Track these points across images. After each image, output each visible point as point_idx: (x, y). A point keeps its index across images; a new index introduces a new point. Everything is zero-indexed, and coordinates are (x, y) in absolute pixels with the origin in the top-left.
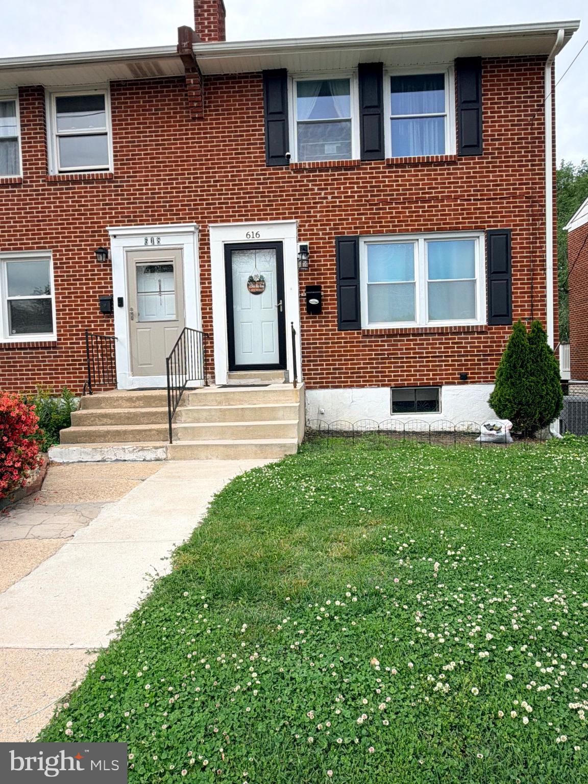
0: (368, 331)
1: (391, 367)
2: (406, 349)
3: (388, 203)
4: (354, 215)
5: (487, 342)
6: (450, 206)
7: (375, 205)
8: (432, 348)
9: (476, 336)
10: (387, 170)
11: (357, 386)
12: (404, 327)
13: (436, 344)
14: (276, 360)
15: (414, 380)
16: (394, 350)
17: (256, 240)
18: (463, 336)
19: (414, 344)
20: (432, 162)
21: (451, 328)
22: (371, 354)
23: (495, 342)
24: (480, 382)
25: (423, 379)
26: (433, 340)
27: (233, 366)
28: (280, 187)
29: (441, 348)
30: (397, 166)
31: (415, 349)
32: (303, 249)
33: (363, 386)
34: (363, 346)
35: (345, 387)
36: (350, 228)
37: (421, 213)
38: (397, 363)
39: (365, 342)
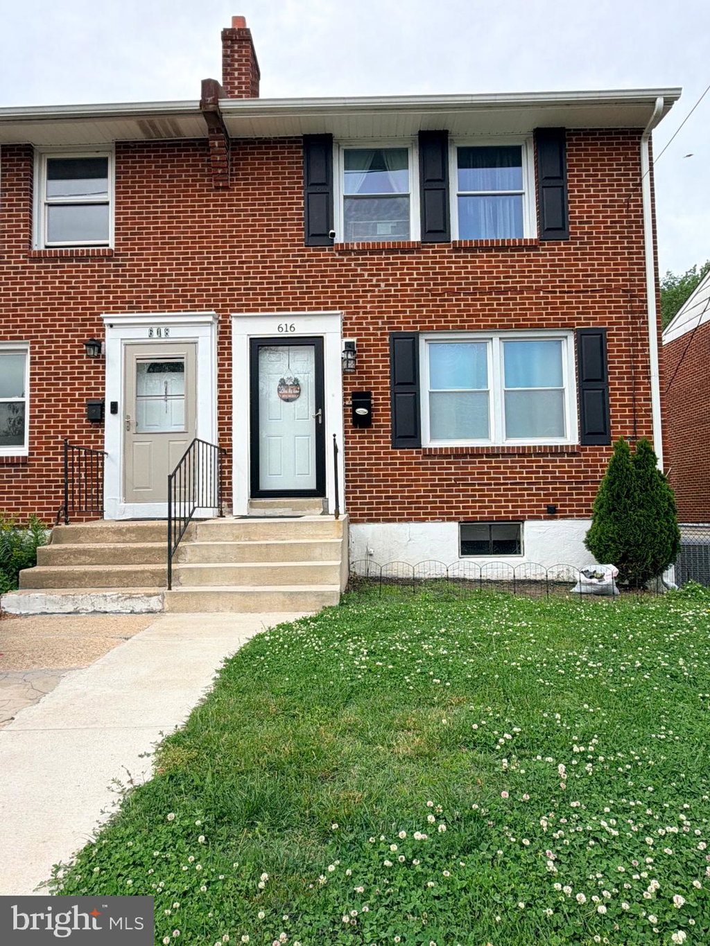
0: (430, 449)
1: (459, 496)
2: (478, 473)
3: (454, 294)
4: (413, 306)
5: (580, 466)
6: (532, 298)
7: (439, 295)
8: (511, 473)
9: (566, 458)
10: (453, 255)
11: (416, 520)
12: (475, 446)
13: (516, 467)
14: (312, 485)
15: (489, 513)
16: (462, 474)
17: (290, 334)
18: (549, 458)
19: (488, 468)
20: (508, 247)
21: (534, 447)
22: (434, 480)
23: (590, 466)
24: (573, 516)
25: (500, 512)
26: (512, 462)
27: (256, 492)
28: (321, 271)
29: (522, 473)
30: (466, 249)
31: (489, 473)
32: (349, 346)
33: (423, 520)
34: (424, 469)
35: (400, 520)
36: (409, 323)
37: (495, 307)
38: (467, 490)
39: (426, 463)
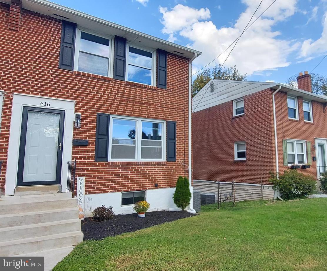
0: (112, 162)
2: (131, 172)
3: (125, 101)
4: (108, 104)
5: (166, 169)
6: (153, 108)
7: (119, 101)
8: (143, 172)
9: (162, 166)
10: (126, 86)
11: (103, 192)
13: (145, 170)
15: (134, 188)
17: (47, 107)
18: (156, 166)
20: (146, 88)
21: (152, 162)
23: (169, 169)
24: (163, 187)
25: (138, 187)
26: (143, 168)
27: (20, 183)
29: (147, 172)
30: (131, 85)
31: (135, 172)
32: (78, 117)
33: (107, 192)
34: (108, 171)
35: (96, 193)
39: (110, 168)
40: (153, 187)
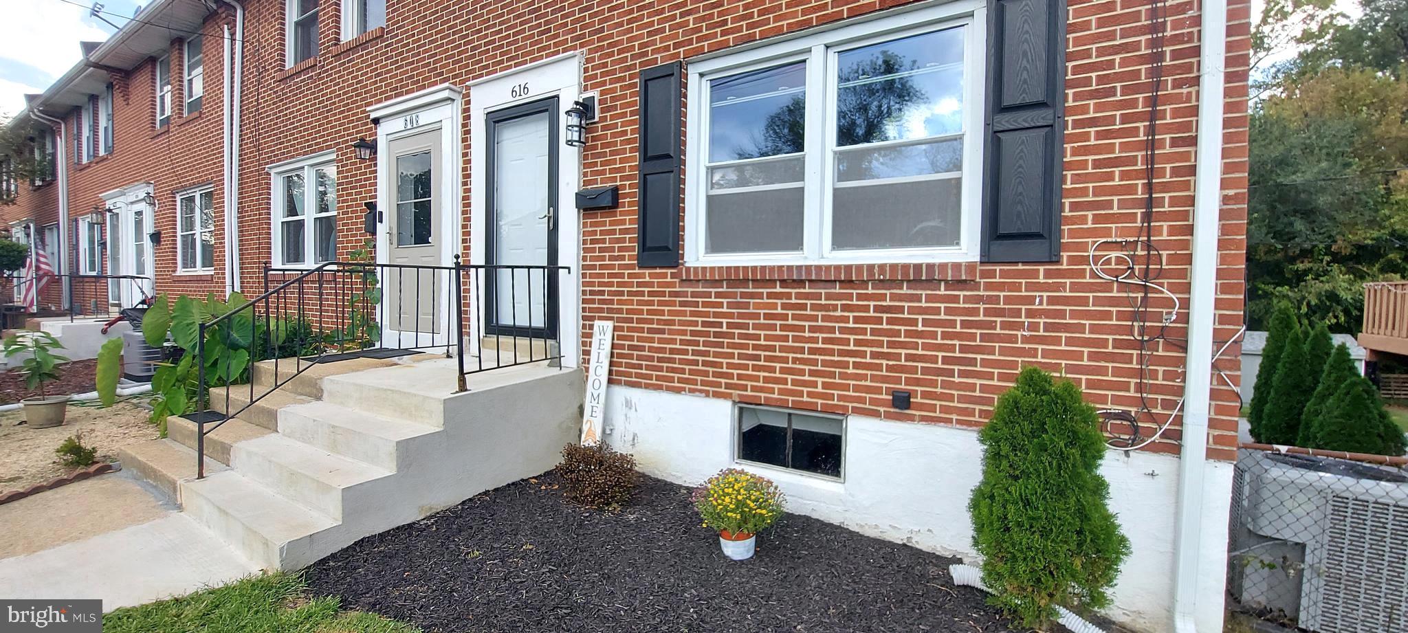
0: (696, 269)
1: (733, 355)
2: (767, 316)
5: (975, 312)
9: (941, 291)
11: (669, 389)
13: (835, 308)
15: (781, 392)
16: (741, 316)
17: (523, 99)
18: (905, 291)
21: (870, 268)
22: (696, 323)
23: (1000, 313)
24: (949, 421)
27: (494, 327)
32: (575, 106)
33: (678, 391)
34: (681, 304)
35: (647, 386)
36: (668, 48)
38: (747, 347)
39: (685, 294)
40: (882, 409)
